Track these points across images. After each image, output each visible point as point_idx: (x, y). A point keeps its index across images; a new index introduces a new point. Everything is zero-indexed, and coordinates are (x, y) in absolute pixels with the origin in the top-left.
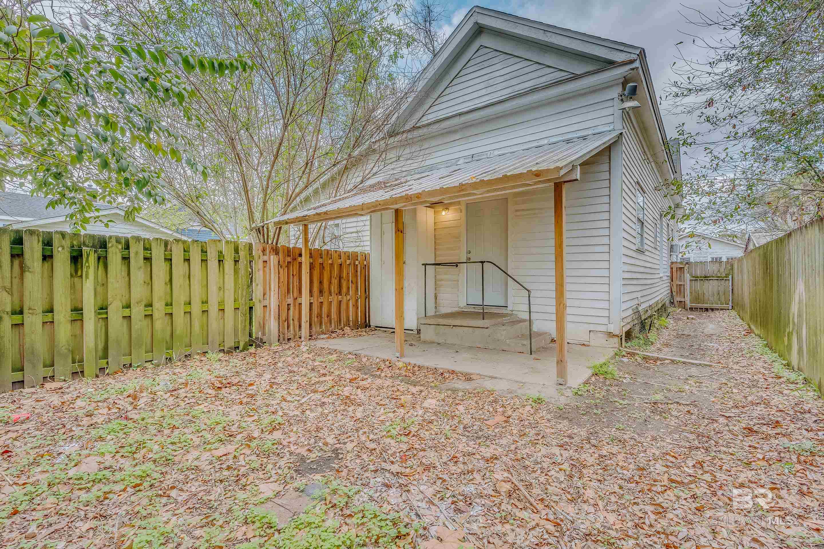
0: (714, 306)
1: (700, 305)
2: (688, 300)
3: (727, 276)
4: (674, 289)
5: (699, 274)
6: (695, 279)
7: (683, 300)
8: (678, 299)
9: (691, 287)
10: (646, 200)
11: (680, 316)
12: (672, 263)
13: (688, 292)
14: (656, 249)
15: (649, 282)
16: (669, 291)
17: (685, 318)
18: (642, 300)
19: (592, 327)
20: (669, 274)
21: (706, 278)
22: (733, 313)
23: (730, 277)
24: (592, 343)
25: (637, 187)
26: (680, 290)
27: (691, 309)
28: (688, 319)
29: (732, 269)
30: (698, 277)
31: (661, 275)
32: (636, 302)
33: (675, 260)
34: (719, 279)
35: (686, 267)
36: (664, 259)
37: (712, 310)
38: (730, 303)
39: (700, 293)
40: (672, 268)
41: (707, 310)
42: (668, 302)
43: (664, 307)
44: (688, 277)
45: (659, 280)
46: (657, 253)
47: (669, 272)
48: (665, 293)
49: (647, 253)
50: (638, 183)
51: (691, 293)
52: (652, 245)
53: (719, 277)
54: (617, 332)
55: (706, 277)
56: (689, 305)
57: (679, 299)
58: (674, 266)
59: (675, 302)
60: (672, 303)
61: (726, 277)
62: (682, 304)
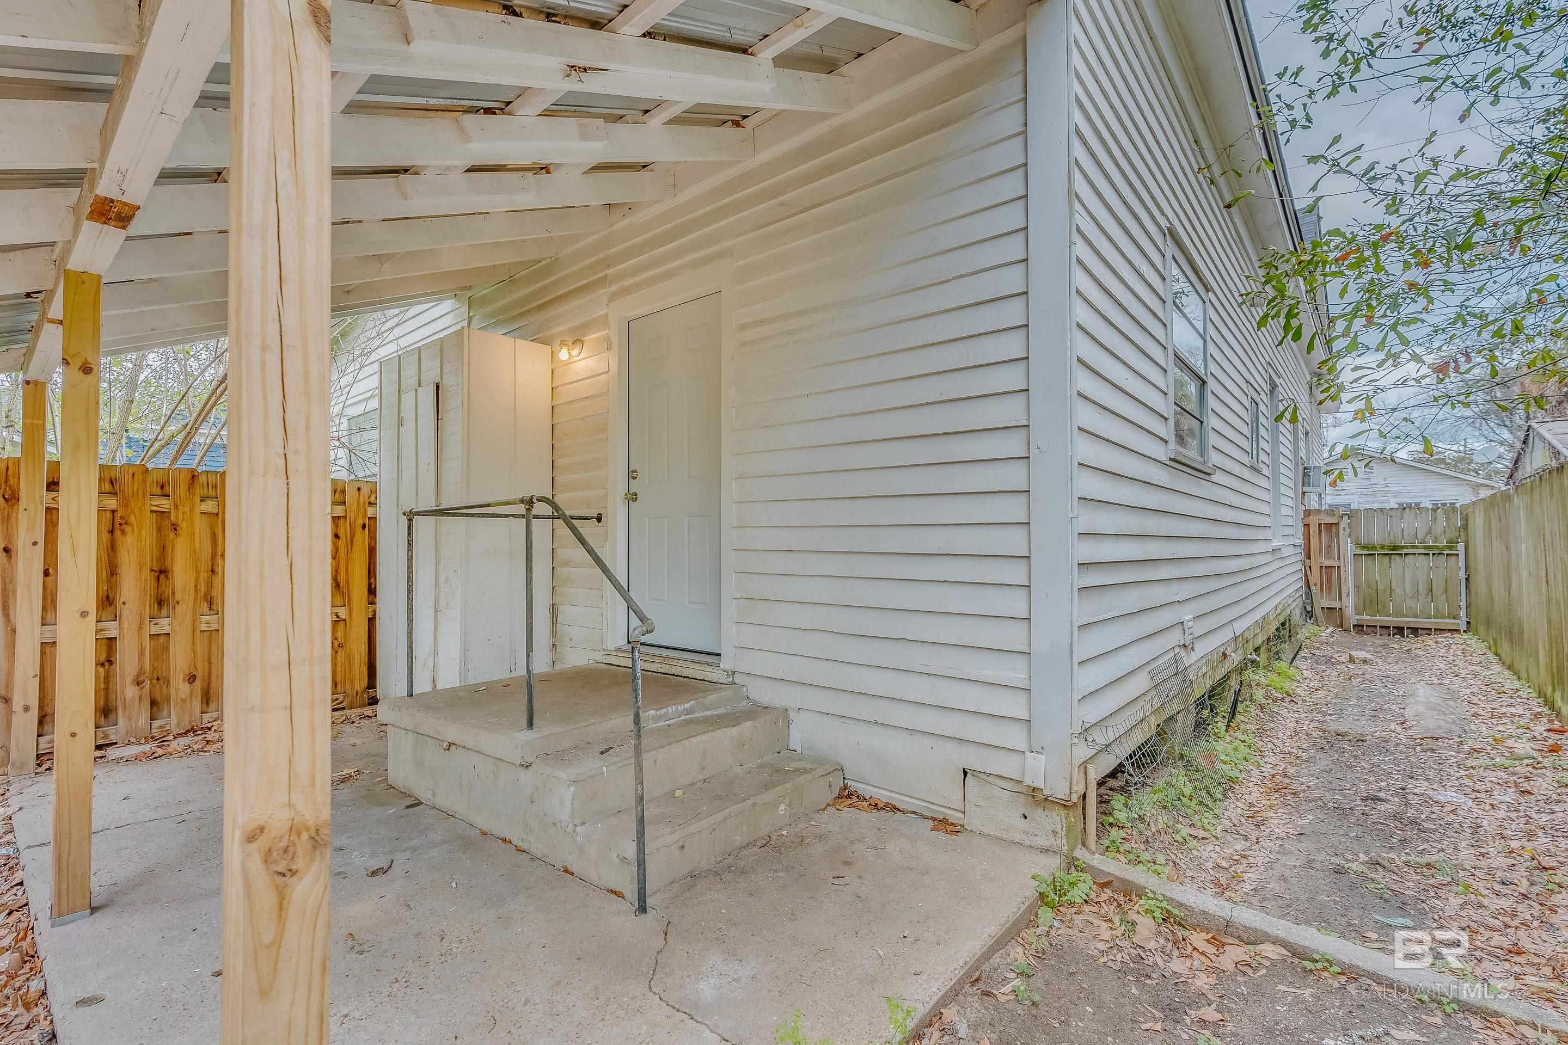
0: (1423, 622)
1: (1379, 619)
2: (1349, 604)
3: (1452, 544)
4: (1314, 578)
5: (1377, 539)
6: (1369, 551)
7: (1336, 605)
8: (1324, 601)
9: (1357, 575)
10: (1211, 313)
11: (1329, 651)
12: (1308, 513)
13: (1349, 584)
14: (1259, 472)
15: (1233, 565)
16: (1301, 584)
17: (1344, 658)
18: (1199, 629)
19: (973, 759)
20: (1300, 541)
21: (1394, 550)
22: (1472, 641)
23: (1461, 548)
24: (974, 821)
25: (1171, 250)
26: (1329, 580)
27: (1359, 628)
28: (1352, 660)
29: (1465, 527)
30: (1374, 548)
31: (1275, 543)
32: (1175, 637)
33: (1314, 505)
34: (1430, 551)
35: (1344, 523)
36: (1283, 500)
37: (1415, 631)
38: (1463, 613)
39: (1380, 587)
40: (1307, 526)
41: (1400, 630)
42: (1297, 613)
43: (1285, 630)
44: (1348, 547)
45: (1269, 558)
46: (1264, 483)
47: (1300, 535)
48: (1291, 590)
49: (1218, 477)
50: (1172, 233)
51: (1357, 587)
52: (1246, 459)
53: (1429, 548)
54: (1060, 791)
55: (1395, 548)
56: (1352, 618)
57: (1326, 603)
58: (1314, 521)
59: (1318, 612)
60: (1309, 614)
61: (1450, 548)
62: (1334, 615)
